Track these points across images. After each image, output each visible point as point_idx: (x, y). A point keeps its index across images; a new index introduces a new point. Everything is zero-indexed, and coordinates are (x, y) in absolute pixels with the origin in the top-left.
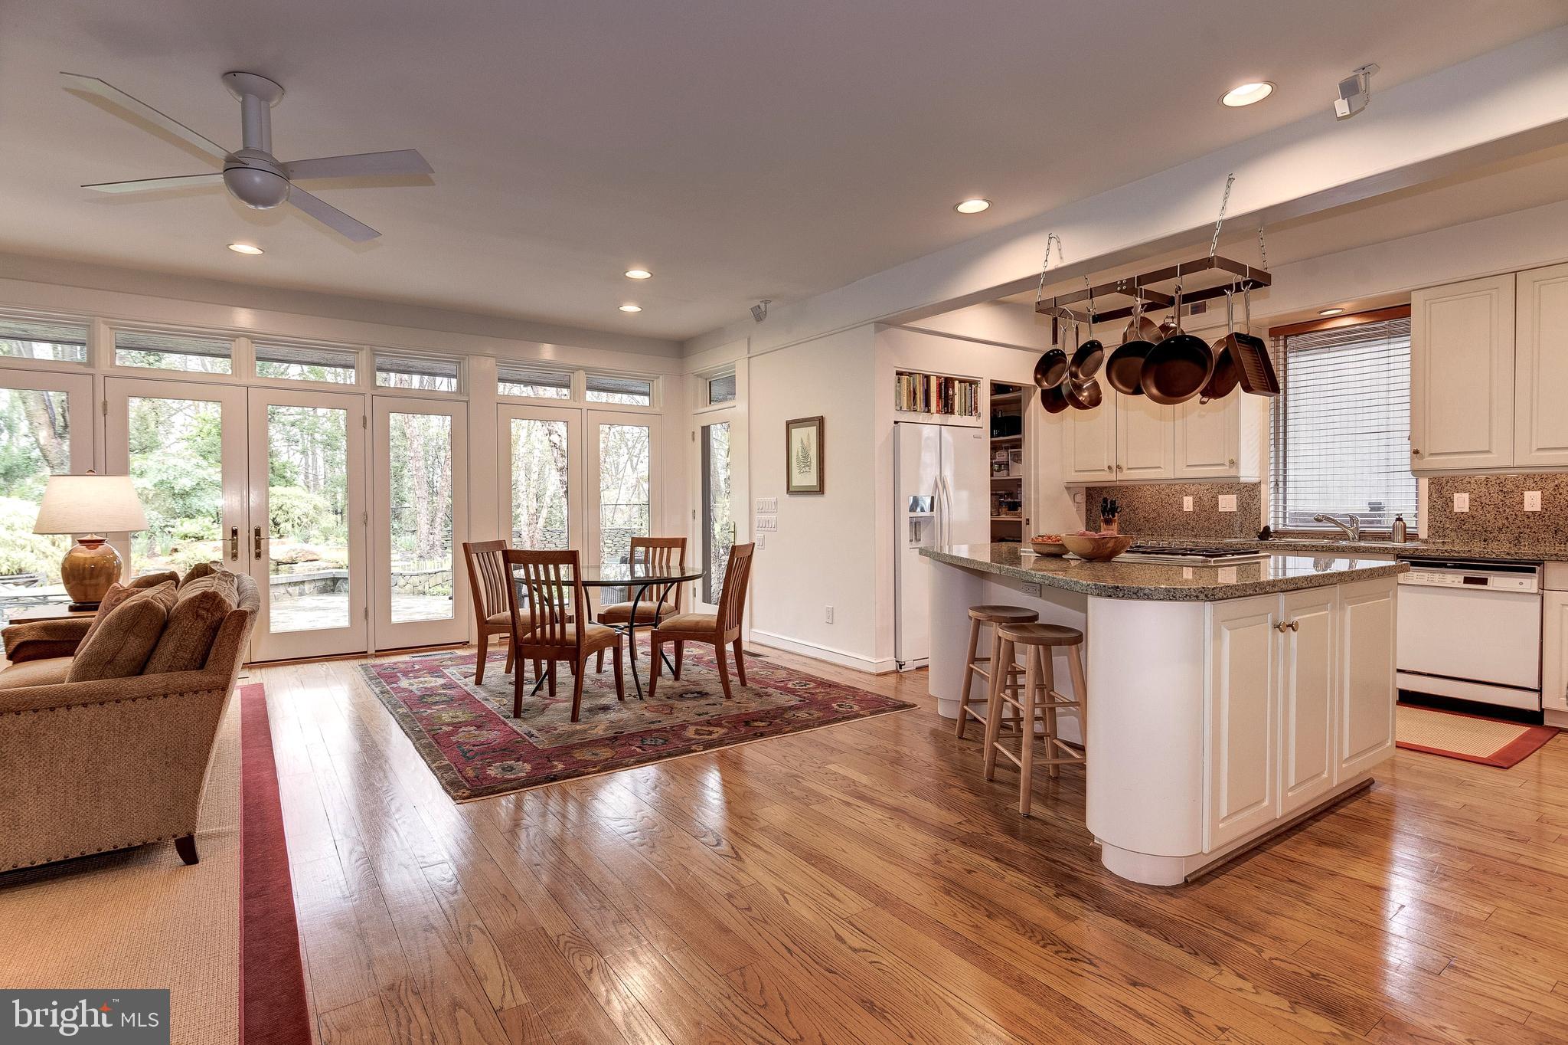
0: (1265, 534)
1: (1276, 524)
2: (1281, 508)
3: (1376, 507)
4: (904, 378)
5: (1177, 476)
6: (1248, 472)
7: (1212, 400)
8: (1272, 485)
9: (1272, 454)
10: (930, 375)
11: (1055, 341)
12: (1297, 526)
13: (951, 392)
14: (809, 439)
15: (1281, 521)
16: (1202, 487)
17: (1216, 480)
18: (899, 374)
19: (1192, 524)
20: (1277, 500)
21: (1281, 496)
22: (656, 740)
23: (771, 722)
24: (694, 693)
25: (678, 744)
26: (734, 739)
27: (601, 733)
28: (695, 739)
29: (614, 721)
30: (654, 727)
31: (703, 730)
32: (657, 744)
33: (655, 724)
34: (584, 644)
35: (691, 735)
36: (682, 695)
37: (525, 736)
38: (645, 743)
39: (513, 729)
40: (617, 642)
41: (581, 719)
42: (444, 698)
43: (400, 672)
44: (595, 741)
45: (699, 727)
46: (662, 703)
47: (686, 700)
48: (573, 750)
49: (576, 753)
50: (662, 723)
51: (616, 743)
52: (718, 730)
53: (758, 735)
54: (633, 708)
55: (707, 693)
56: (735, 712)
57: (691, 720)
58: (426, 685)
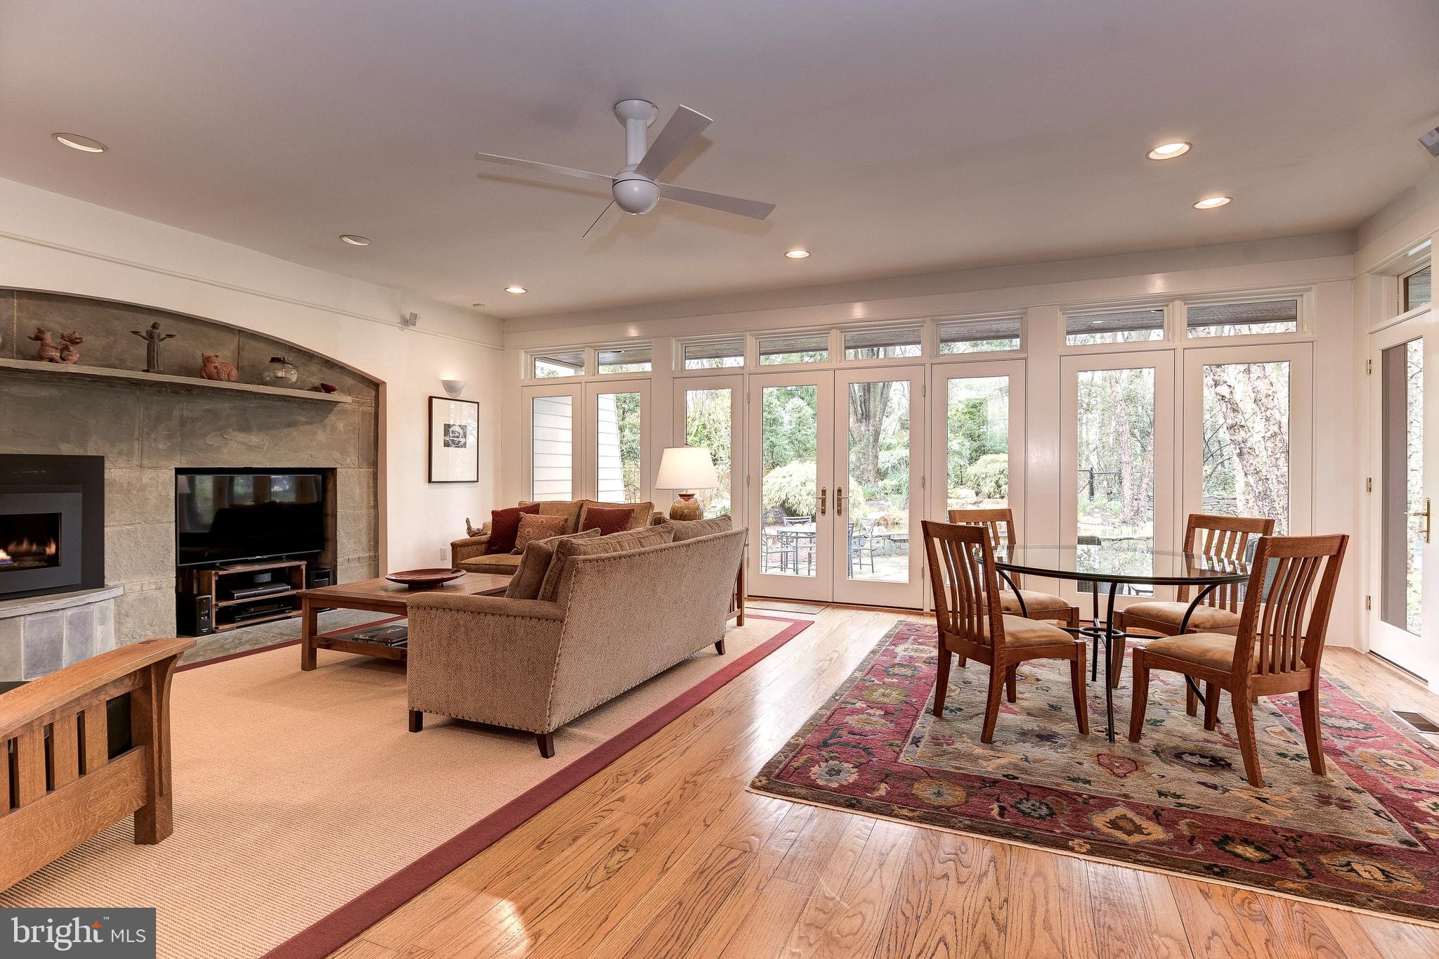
22: (1040, 808)
23: (1276, 857)
24: (1207, 757)
25: (1059, 828)
26: (1157, 858)
27: (989, 769)
28: (1097, 830)
29: (1029, 760)
30: (1068, 787)
31: (1131, 820)
32: (1033, 813)
33: (1075, 784)
34: (1005, 647)
35: (1099, 821)
36: (1185, 753)
37: (910, 739)
38: (1019, 806)
39: (911, 728)
40: (1074, 654)
41: (995, 742)
42: (909, 672)
43: (917, 635)
44: (966, 777)
45: (1130, 814)
46: (1133, 756)
47: (1178, 764)
48: (925, 778)
49: (922, 783)
50: (1087, 786)
51: (985, 790)
52: (1157, 833)
53: (1216, 870)
54: (1081, 750)
55: (1229, 765)
56: (1232, 812)
57: (1137, 797)
58: (917, 654)
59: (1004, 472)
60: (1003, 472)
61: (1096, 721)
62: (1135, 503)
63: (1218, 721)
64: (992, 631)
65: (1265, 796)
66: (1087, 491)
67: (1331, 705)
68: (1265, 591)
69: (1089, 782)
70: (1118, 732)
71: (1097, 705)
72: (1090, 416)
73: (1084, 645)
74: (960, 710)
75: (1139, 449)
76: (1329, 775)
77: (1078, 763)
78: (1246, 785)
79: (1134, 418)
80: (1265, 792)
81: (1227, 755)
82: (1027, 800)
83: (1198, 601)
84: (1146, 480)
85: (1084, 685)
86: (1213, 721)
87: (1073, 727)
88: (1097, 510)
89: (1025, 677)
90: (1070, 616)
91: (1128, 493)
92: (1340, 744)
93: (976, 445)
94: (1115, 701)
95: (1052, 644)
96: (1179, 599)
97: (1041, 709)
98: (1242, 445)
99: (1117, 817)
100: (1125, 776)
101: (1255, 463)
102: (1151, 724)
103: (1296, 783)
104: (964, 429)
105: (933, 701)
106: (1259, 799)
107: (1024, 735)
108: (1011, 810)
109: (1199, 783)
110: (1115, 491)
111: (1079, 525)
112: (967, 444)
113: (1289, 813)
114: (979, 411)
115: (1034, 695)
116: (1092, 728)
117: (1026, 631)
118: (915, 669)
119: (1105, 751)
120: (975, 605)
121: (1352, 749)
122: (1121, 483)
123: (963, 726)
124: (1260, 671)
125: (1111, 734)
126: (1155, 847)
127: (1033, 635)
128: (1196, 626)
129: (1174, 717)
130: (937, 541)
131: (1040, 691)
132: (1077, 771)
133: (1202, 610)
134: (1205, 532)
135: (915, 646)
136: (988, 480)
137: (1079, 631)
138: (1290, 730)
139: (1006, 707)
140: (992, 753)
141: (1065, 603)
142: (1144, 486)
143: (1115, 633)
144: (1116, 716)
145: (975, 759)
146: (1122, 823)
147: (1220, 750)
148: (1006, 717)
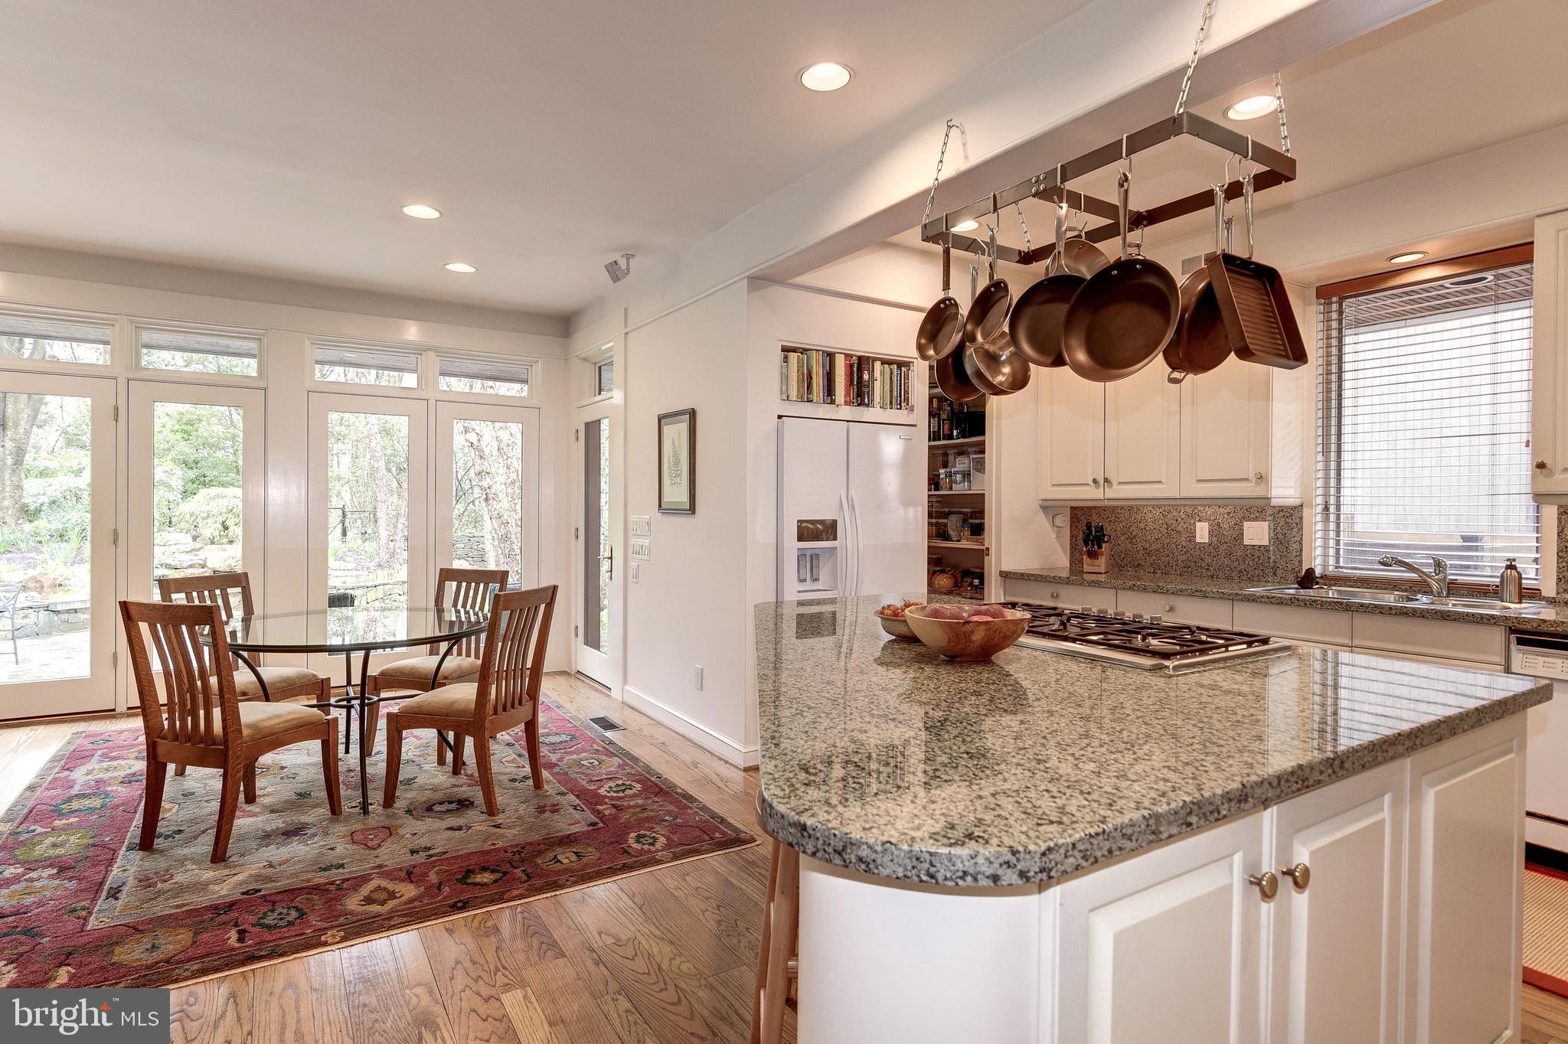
0: (1308, 580)
1: (1325, 565)
2: (1332, 543)
3: (1471, 541)
4: (793, 357)
5: (1184, 494)
6: (1284, 491)
7: (1190, 376)
8: (1319, 509)
9: (1320, 466)
10: (834, 353)
11: (946, 286)
12: (1355, 568)
13: (866, 377)
14: (680, 440)
15: (1332, 561)
16: (1222, 510)
17: (1238, 501)
18: (786, 350)
19: (1208, 560)
20: (1326, 530)
21: (1332, 526)
22: (288, 914)
23: (505, 873)
24: (453, 802)
25: (310, 927)
26: (412, 916)
27: (223, 893)
28: (351, 913)
29: (274, 864)
30: (320, 879)
31: (385, 889)
32: (281, 923)
33: (327, 873)
34: (243, 743)
35: (353, 903)
36: (433, 805)
37: (104, 894)
38: (262, 921)
39: (105, 877)
40: (325, 732)
41: (230, 857)
42: (96, 802)
43: (106, 748)
44: (194, 912)
45: (384, 883)
46: (387, 823)
47: (428, 817)
48: (132, 935)
49: (127, 944)
50: (341, 870)
51: (219, 920)
52: (408, 891)
53: (459, 905)
54: (333, 834)
55: (472, 803)
56: (473, 847)
57: (391, 864)
58: (109, 774)
59: (234, 510)
60: (231, 510)
61: (349, 797)
62: (391, 545)
63: (464, 764)
64: (224, 728)
65: (499, 822)
66: (339, 530)
67: (550, 725)
68: (502, 631)
69: (342, 866)
70: (372, 802)
71: (350, 779)
72: (341, 446)
73: (336, 720)
74: (180, 832)
75: (395, 484)
76: (546, 787)
77: (330, 849)
78: (484, 817)
79: (389, 452)
80: (500, 819)
81: (470, 794)
82: (273, 911)
83: (448, 652)
84: (402, 520)
85: (337, 760)
86: (460, 763)
87: (324, 811)
88: (351, 554)
89: (267, 769)
90: (320, 689)
91: (383, 534)
92: (554, 758)
93: (192, 474)
94: (369, 770)
95: (300, 727)
96: (431, 654)
97: (287, 801)
98: (488, 491)
99: (371, 892)
100: (379, 846)
101: (498, 507)
102: (405, 785)
103: (522, 803)
104: (173, 453)
105: (139, 832)
106: (494, 826)
107: (266, 838)
108: (253, 929)
109: (447, 829)
110: (369, 531)
111: (330, 572)
112: (179, 472)
113: (515, 831)
114: (197, 430)
115: (279, 787)
116: (346, 807)
117: (269, 718)
118: (107, 795)
119: (359, 826)
120: (201, 696)
121: (561, 759)
122: (376, 521)
123: (186, 851)
124: (495, 713)
125: (365, 807)
126: (407, 906)
127: (277, 721)
128: (445, 678)
129: (427, 771)
130: (144, 627)
131: (286, 780)
132: (331, 858)
133: (451, 661)
134: (454, 584)
135: (105, 765)
136: (210, 521)
137: (330, 705)
138: (520, 756)
139: (244, 811)
140: (227, 872)
141: (314, 676)
142: (400, 526)
143: (369, 699)
144: (370, 786)
145: (201, 887)
146: (375, 896)
147: (465, 791)
148: (243, 823)
